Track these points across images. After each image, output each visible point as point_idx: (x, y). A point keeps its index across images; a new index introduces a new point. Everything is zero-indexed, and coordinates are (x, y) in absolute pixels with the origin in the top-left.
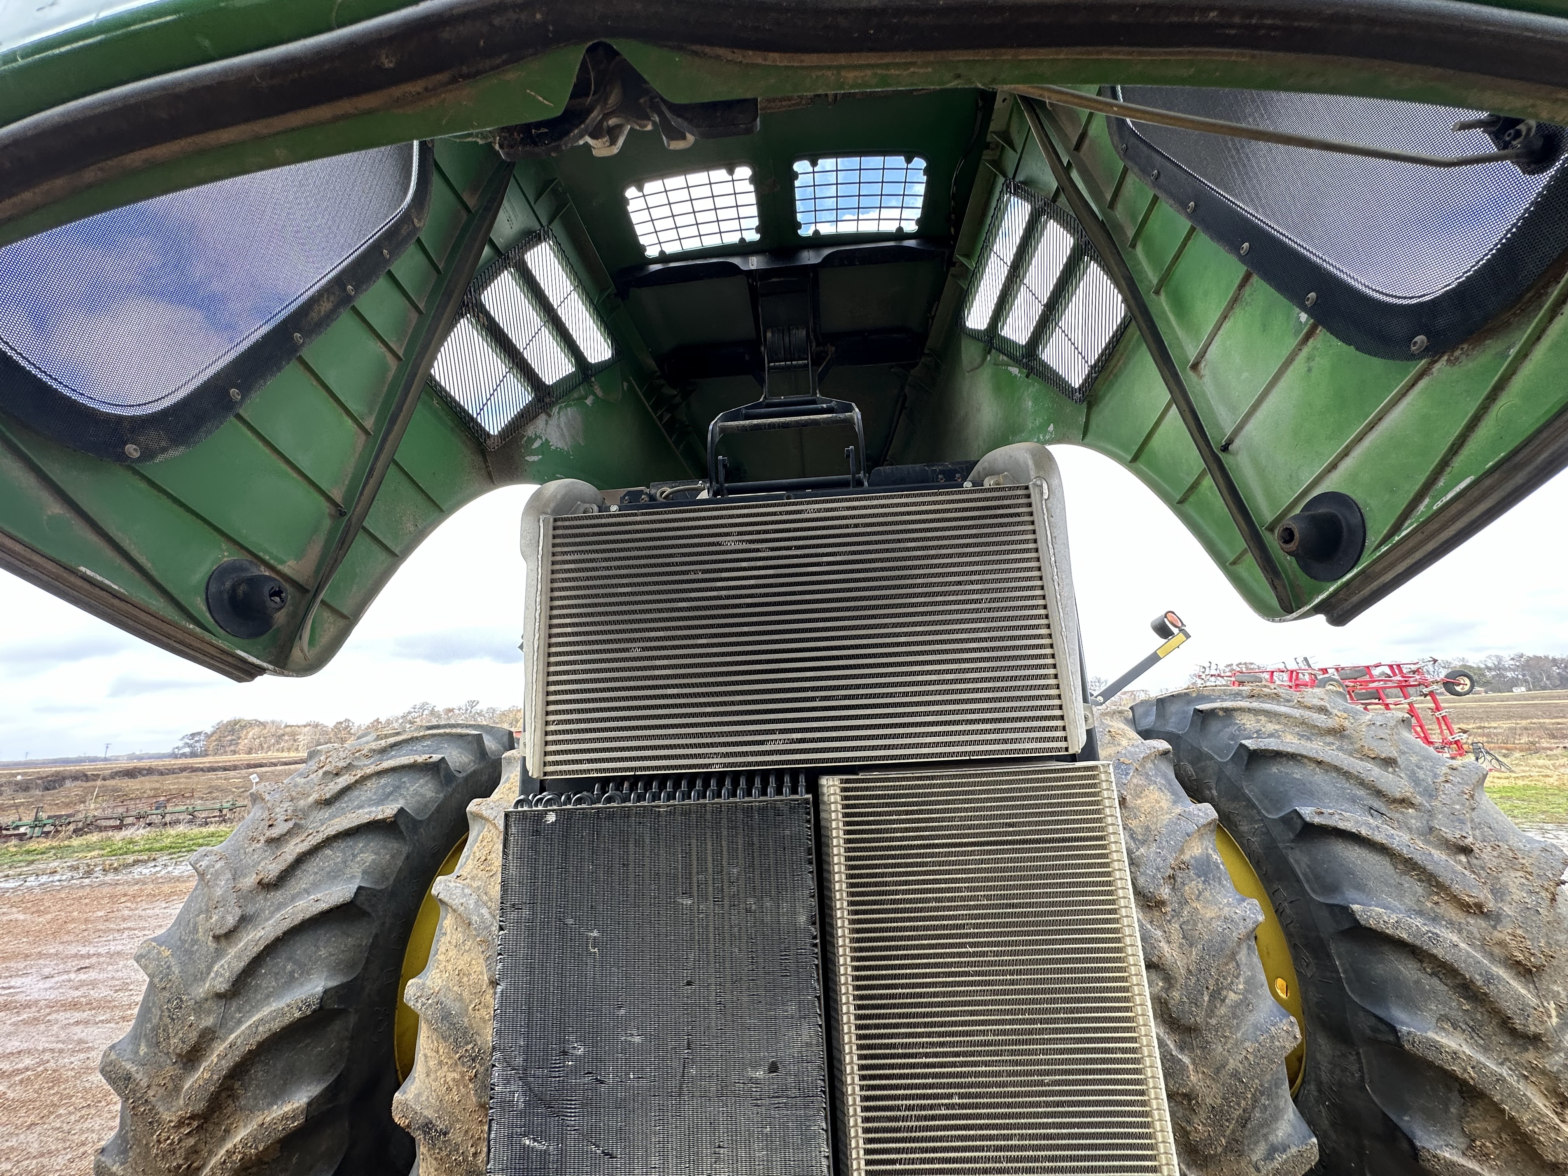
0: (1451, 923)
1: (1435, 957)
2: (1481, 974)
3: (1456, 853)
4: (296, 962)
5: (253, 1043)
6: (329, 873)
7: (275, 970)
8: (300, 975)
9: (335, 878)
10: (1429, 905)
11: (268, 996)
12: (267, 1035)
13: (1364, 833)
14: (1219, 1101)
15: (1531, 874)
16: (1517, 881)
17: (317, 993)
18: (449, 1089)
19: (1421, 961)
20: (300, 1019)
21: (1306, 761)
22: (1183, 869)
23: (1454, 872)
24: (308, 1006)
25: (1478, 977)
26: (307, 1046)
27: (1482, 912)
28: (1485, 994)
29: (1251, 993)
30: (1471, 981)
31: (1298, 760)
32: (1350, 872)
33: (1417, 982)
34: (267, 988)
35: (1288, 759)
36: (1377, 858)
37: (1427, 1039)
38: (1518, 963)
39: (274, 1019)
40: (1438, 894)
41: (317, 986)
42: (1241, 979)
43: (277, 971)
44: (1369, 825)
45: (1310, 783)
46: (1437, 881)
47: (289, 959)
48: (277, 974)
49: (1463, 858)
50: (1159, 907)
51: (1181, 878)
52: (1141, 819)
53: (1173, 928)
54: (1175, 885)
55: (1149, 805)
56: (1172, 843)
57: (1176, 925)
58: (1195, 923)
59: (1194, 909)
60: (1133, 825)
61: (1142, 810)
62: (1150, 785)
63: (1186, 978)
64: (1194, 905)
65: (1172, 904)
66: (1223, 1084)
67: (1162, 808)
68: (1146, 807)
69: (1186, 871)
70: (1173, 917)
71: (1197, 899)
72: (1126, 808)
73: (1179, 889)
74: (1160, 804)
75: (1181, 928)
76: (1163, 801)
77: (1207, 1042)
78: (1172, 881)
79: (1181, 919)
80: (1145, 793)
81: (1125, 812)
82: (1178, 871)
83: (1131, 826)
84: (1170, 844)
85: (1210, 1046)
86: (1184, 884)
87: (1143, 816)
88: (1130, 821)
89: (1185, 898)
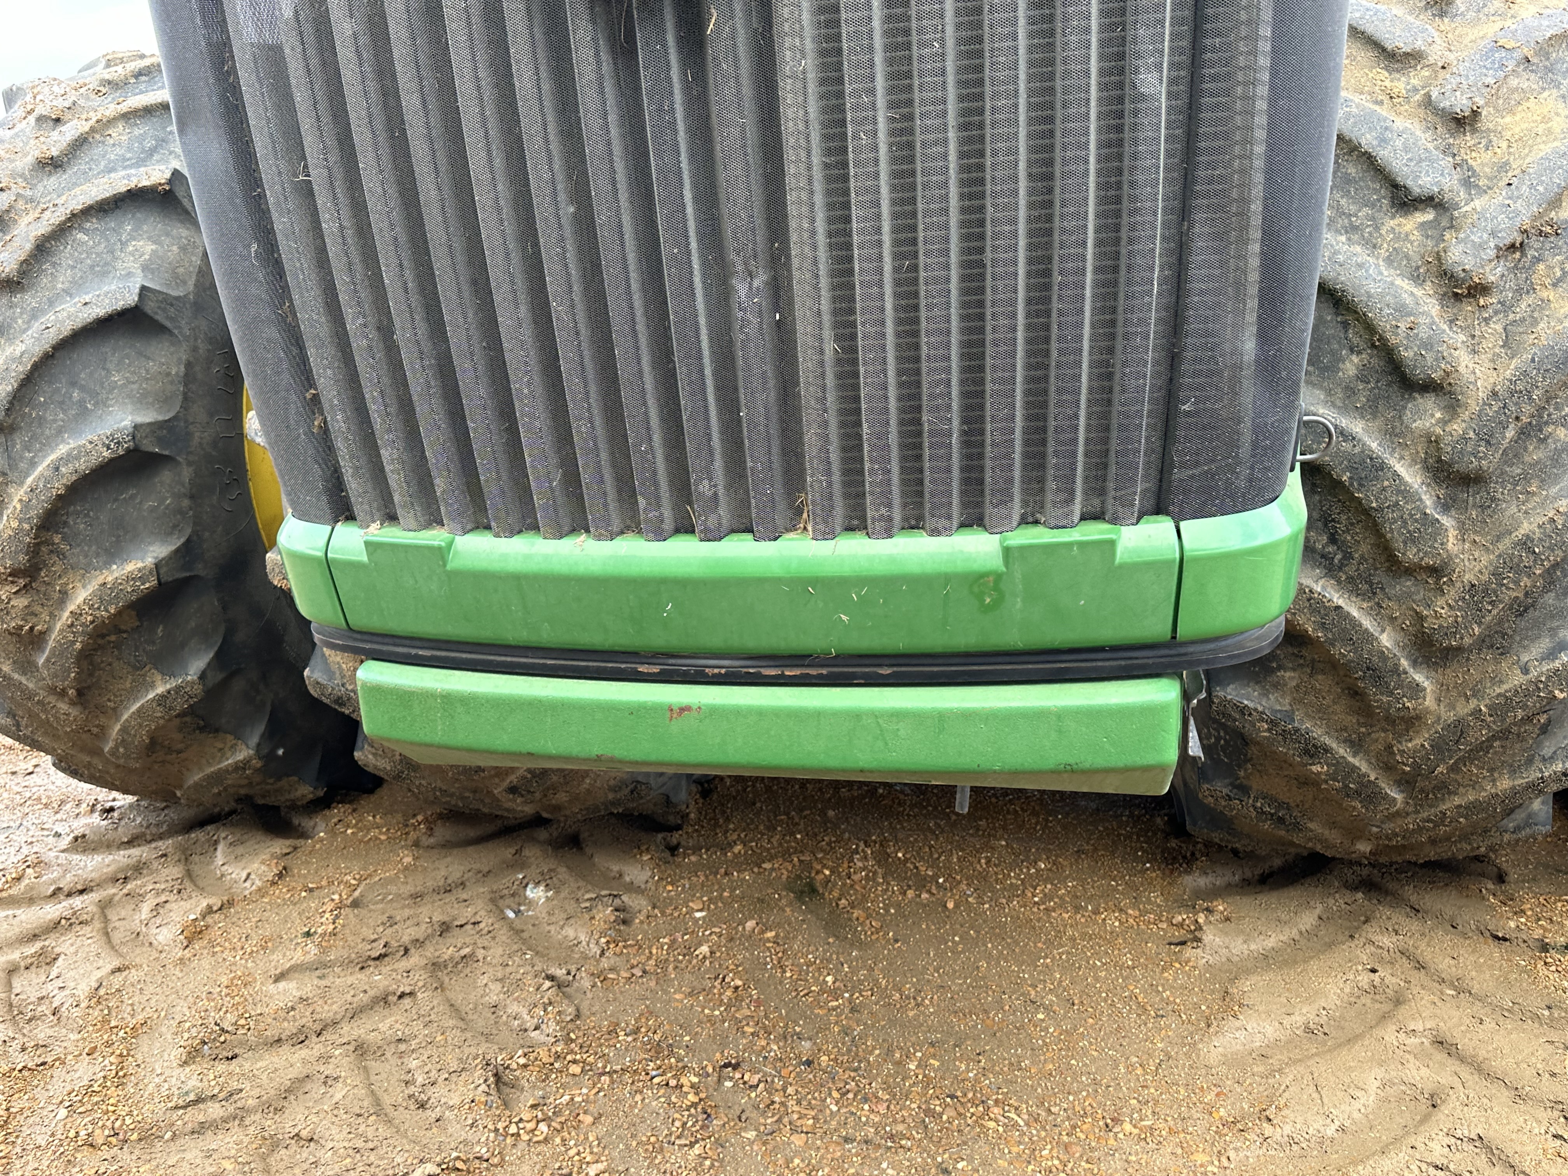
5: (58, 487)
6: (92, 267)
9: (104, 274)
12: (74, 478)
14: (1485, 578)
17: (125, 428)
20: (111, 460)
22: (1547, 235)
24: (118, 443)
26: (132, 497)
39: (77, 458)
41: (122, 420)
50: (1474, 296)
51: (1535, 250)
52: (1498, 151)
53: (1490, 331)
54: (1520, 260)
55: (1524, 126)
56: (1541, 188)
57: (1497, 327)
58: (1535, 322)
59: (1542, 301)
60: (1479, 161)
61: (1508, 134)
62: (1544, 89)
63: (1484, 404)
64: (1544, 294)
65: (1501, 292)
66: (1500, 556)
67: (1549, 131)
68: (1517, 130)
69: (1552, 239)
70: (1496, 313)
71: (1555, 285)
72: (1474, 131)
73: (1524, 267)
74: (1549, 125)
75: (1505, 329)
76: (1558, 119)
77: (1493, 499)
78: (1517, 255)
79: (1511, 316)
80: (1526, 104)
81: (1469, 139)
82: (1534, 238)
83: (1474, 164)
84: (1536, 190)
85: (1497, 505)
86: (1538, 260)
87: (1504, 145)
88: (1474, 154)
89: (1532, 283)
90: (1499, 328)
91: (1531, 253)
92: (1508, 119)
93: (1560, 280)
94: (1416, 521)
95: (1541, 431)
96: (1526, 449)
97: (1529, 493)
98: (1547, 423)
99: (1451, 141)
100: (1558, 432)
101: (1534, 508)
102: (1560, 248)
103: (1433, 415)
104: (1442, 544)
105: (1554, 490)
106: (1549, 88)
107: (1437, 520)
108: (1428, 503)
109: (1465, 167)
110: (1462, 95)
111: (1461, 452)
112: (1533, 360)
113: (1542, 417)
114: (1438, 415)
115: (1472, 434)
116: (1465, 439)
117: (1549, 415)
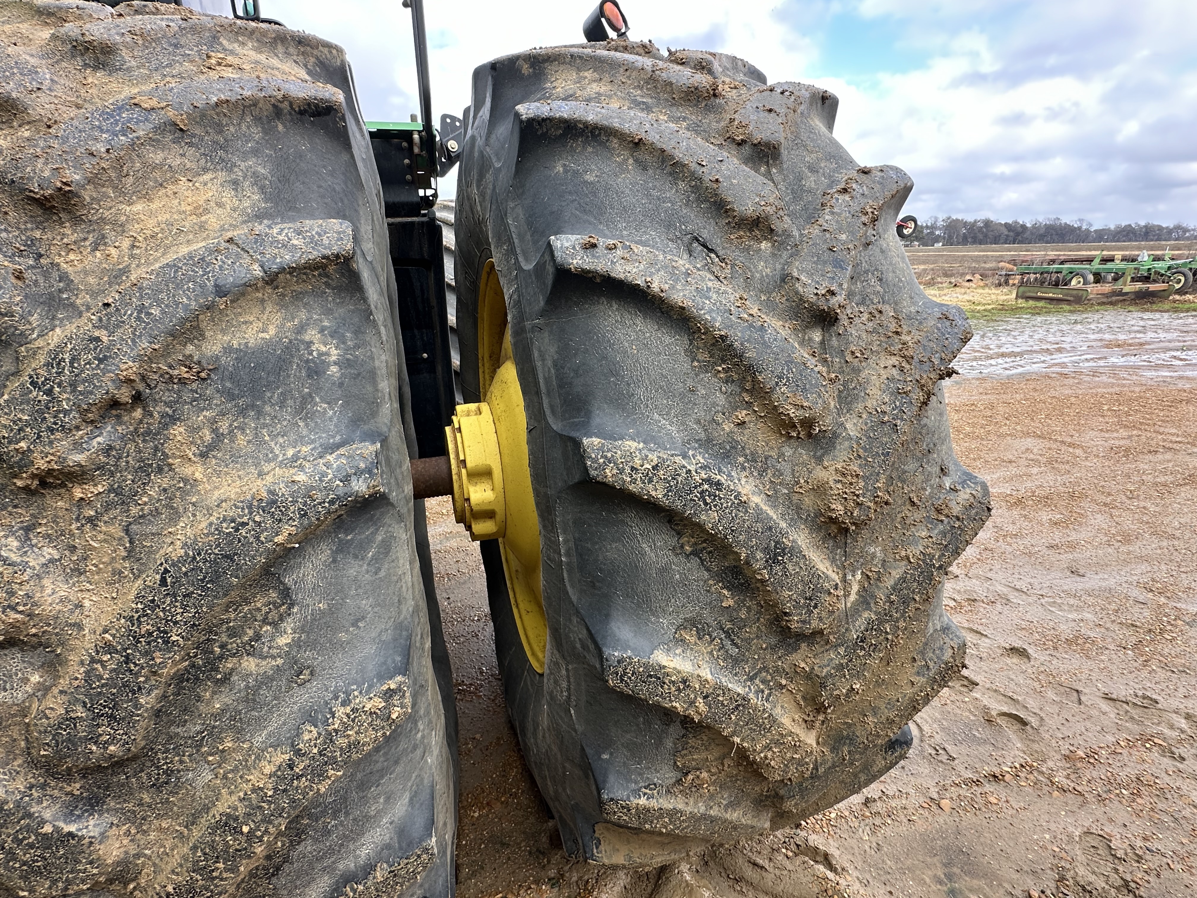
0: (753, 459)
1: (700, 527)
2: (766, 550)
3: (808, 326)
10: (728, 427)
13: (655, 287)
15: (909, 359)
16: (884, 374)
19: (680, 534)
21: (615, 142)
22: (182, 381)
23: (790, 362)
25: (759, 555)
27: (810, 435)
28: (763, 581)
29: (312, 645)
30: (747, 563)
31: (602, 144)
32: (614, 371)
33: (665, 570)
35: (586, 143)
36: (667, 339)
37: (646, 666)
38: (833, 521)
40: (749, 404)
42: (288, 625)
44: (672, 271)
45: (607, 189)
46: (754, 381)
49: (817, 336)
50: (63, 485)
51: (167, 404)
52: (113, 251)
53: (101, 537)
54: (141, 421)
55: (163, 217)
56: (155, 311)
57: (111, 529)
58: (175, 516)
59: (185, 481)
60: (80, 267)
61: (134, 229)
62: (205, 170)
63: (93, 661)
64: (187, 470)
65: (112, 474)
66: (195, 848)
67: (202, 227)
68: (151, 223)
69: (194, 386)
70: (108, 507)
71: (203, 455)
72: (77, 220)
73: (148, 432)
74: (203, 219)
75: (127, 531)
76: (220, 211)
77: (169, 773)
78: (138, 413)
79: (134, 510)
80: (171, 187)
81: (71, 234)
82: (162, 386)
83: (70, 270)
84: (148, 314)
85: (178, 779)
86: (174, 419)
87: (126, 243)
88: (72, 256)
89: (166, 456)
90: (116, 530)
91: (157, 410)
92: (138, 207)
93: (211, 447)
94: (31, 846)
95: (217, 670)
96: (199, 699)
97: (223, 751)
98: (221, 657)
99: (38, 234)
100: (245, 664)
101: (235, 770)
102: (210, 399)
103: (26, 681)
104: (91, 863)
105: (259, 739)
106: (215, 170)
107: (71, 835)
108: (47, 815)
109: (55, 275)
110: (46, 163)
111: (69, 740)
112: (163, 582)
113: (212, 652)
114: (35, 678)
115: (80, 712)
116: (69, 720)
117: (222, 647)
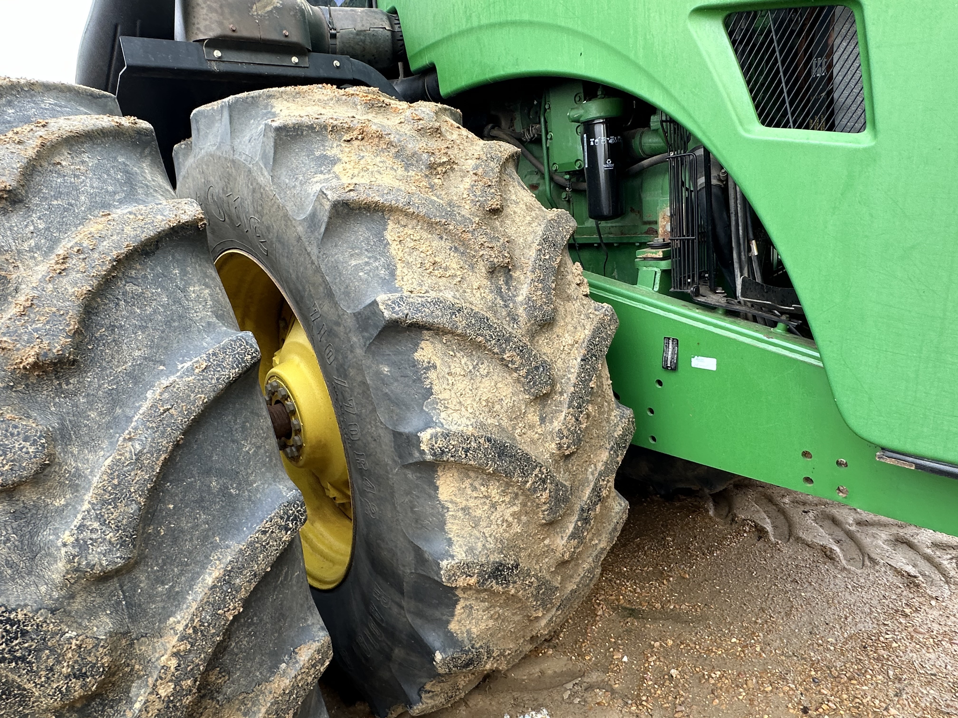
4: (221, 473)
7: (191, 496)
8: (237, 488)
11: (205, 538)
18: (510, 525)
34: (196, 527)
43: (197, 497)
47: (208, 472)
48: (202, 499)
